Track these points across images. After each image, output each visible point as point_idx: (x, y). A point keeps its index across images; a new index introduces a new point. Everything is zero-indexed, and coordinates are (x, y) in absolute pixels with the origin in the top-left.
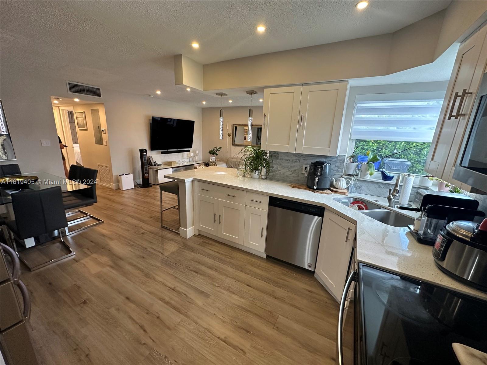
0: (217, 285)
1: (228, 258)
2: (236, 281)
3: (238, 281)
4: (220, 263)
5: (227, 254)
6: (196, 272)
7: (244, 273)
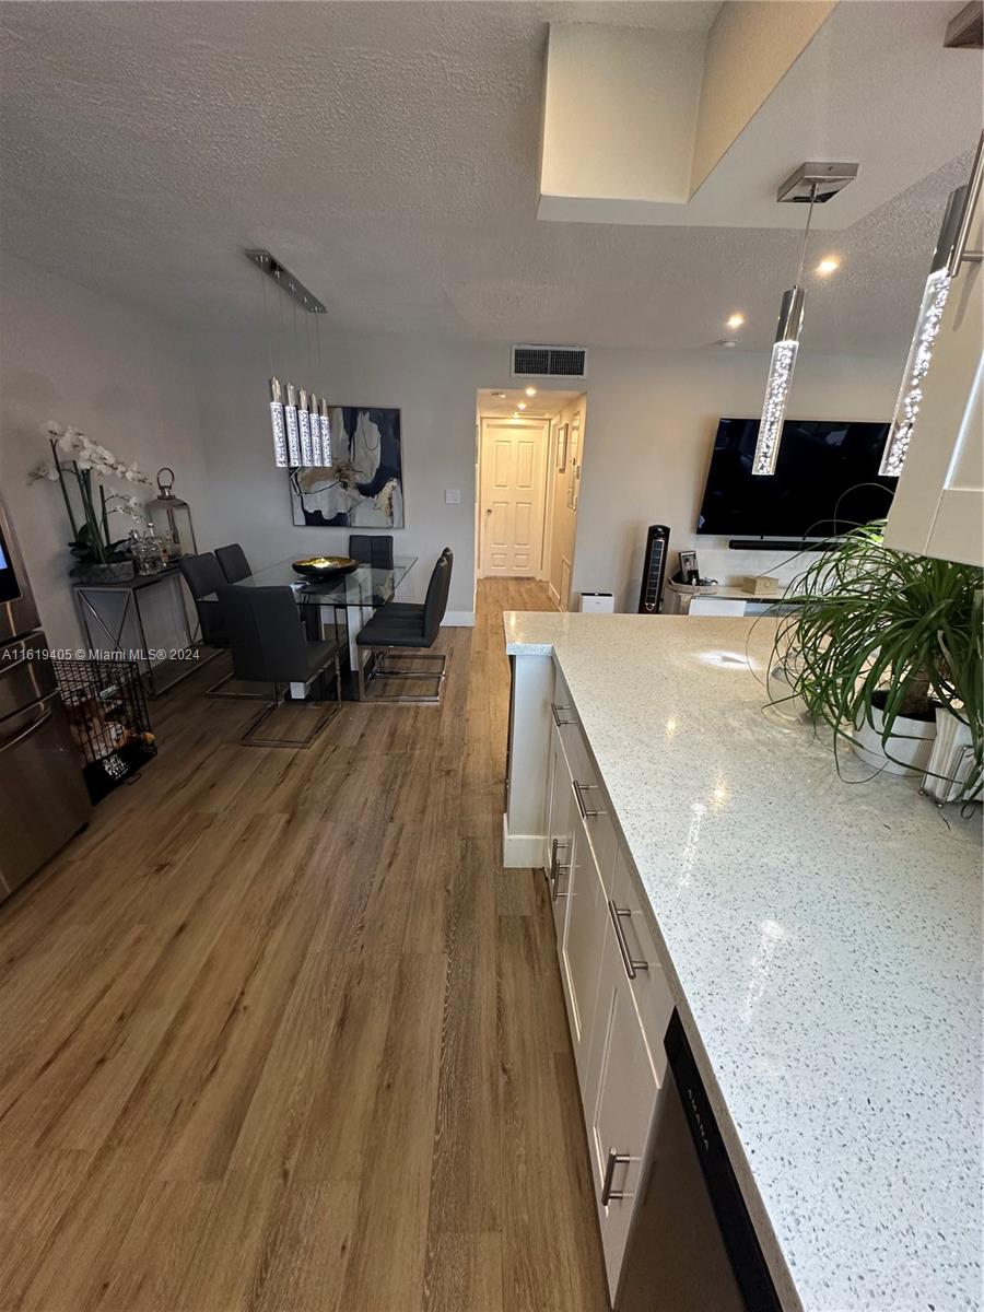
0: (291, 1164)
1: (494, 1085)
2: (347, 1255)
3: (351, 1270)
4: (436, 1071)
5: (515, 1061)
6: (341, 1024)
7: (429, 1261)
